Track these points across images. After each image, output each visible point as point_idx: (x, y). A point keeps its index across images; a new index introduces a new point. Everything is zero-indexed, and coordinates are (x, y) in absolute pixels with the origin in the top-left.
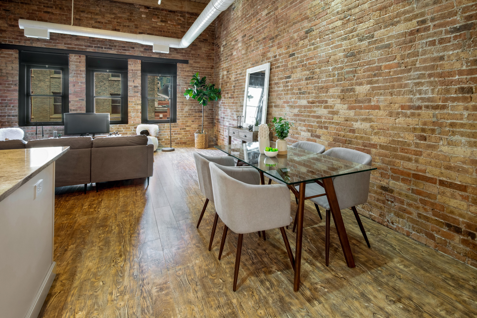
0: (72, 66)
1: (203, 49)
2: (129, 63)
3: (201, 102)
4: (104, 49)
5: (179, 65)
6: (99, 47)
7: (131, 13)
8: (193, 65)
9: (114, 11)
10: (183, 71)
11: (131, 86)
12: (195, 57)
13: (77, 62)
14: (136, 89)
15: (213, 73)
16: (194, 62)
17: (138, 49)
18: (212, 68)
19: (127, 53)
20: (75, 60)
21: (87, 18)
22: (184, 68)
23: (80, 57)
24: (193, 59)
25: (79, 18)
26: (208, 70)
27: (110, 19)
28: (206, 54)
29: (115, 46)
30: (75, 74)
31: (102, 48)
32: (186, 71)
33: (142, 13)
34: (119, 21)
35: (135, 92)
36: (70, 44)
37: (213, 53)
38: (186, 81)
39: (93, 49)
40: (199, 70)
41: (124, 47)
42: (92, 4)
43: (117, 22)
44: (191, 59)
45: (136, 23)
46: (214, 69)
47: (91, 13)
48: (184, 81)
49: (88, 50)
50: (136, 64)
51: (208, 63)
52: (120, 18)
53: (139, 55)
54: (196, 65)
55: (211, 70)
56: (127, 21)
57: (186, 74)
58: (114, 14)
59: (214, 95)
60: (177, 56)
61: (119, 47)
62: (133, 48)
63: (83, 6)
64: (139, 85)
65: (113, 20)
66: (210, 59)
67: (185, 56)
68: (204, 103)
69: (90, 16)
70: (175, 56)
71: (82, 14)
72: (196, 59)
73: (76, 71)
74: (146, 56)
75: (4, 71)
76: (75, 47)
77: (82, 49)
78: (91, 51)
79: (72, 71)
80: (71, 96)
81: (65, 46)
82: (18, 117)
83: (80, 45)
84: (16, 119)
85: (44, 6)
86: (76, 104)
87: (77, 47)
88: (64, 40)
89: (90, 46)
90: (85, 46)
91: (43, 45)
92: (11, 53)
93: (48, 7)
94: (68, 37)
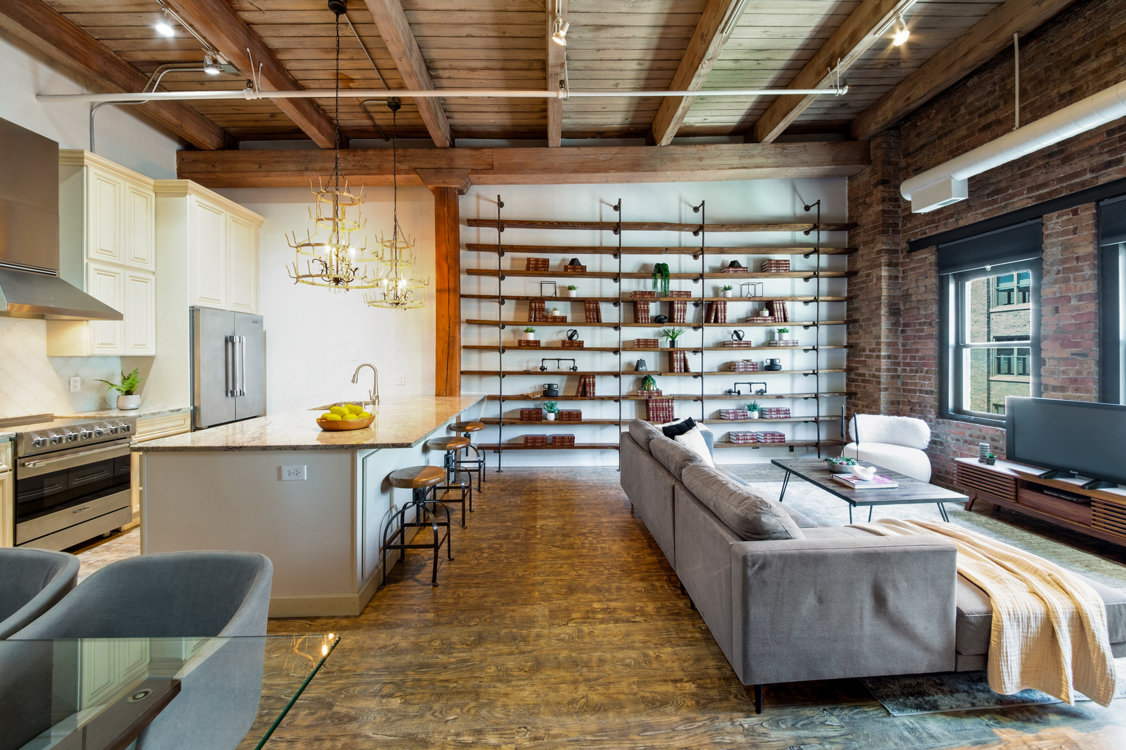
0: (1051, 251)
13: (1064, 233)
20: (1059, 228)
23: (1075, 213)
25: (1069, 88)
30: (1058, 272)
36: (1045, 185)
42: (1116, 11)
49: (1104, 180)
63: (1083, 39)
69: (1109, 58)
71: (1079, 71)
73: (1064, 261)
75: (914, 298)
76: (1058, 186)
77: (1083, 184)
78: (1116, 176)
79: (1052, 265)
80: (1044, 345)
81: (1030, 195)
82: (935, 396)
83: (1076, 175)
84: (932, 400)
85: (980, 116)
86: (1062, 368)
87: (1065, 184)
88: (1027, 180)
89: (1108, 165)
90: (1092, 171)
91: (979, 216)
92: (923, 256)
93: (988, 112)
94: (1039, 167)
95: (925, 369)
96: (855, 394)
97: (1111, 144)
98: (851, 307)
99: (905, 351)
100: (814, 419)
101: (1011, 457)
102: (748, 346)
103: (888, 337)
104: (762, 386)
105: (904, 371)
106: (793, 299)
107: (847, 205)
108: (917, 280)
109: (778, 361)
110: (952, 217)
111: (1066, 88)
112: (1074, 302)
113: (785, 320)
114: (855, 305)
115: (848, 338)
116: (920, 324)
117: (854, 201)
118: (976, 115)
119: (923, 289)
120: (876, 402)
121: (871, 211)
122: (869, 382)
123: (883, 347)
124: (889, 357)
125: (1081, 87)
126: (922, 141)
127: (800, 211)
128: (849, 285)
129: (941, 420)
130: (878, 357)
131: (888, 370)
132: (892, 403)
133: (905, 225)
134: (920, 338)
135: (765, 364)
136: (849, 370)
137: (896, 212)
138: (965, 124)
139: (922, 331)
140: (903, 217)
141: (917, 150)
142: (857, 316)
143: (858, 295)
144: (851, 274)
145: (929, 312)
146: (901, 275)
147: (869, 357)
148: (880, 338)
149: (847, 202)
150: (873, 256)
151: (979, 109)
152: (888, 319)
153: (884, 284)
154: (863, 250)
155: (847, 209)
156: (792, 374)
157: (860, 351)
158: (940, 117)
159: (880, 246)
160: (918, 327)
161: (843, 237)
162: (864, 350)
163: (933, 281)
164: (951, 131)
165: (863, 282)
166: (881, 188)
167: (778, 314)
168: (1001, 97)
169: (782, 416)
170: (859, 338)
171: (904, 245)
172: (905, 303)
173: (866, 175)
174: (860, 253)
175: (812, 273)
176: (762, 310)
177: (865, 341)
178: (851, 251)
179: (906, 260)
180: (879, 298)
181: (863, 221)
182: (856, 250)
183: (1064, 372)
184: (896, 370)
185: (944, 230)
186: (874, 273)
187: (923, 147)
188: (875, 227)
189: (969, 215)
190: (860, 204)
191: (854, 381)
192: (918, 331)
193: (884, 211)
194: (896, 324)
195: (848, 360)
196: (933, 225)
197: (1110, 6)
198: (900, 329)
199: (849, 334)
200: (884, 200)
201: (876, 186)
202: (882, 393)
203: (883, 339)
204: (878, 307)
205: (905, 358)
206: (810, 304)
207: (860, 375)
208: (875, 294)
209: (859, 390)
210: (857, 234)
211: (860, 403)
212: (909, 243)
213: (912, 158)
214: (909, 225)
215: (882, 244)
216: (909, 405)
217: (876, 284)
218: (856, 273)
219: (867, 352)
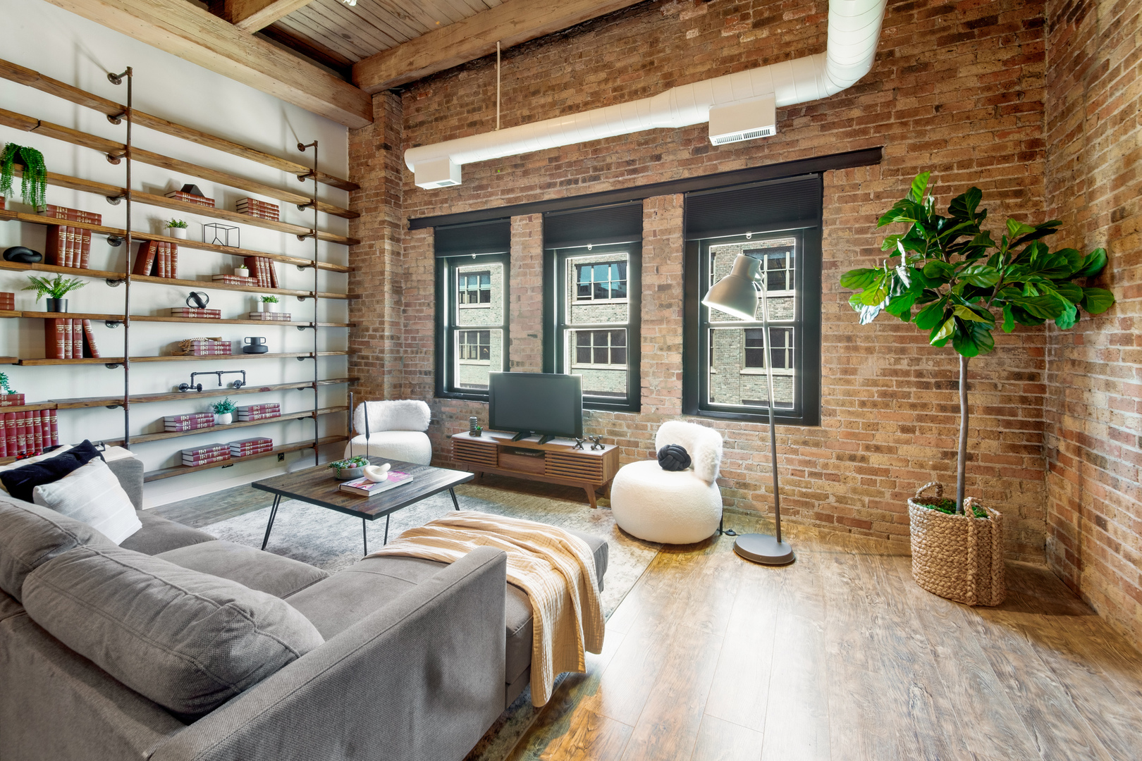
0: (516, 249)
1: (963, 72)
2: (645, 211)
3: (942, 334)
4: (581, 184)
5: (834, 179)
6: (569, 182)
7: (652, 44)
8: (908, 164)
9: (608, 58)
10: (854, 198)
11: (650, 287)
12: (917, 122)
13: (524, 235)
14: (664, 297)
15: (1035, 181)
16: (914, 148)
17: (671, 157)
18: (1027, 156)
19: (641, 180)
20: (521, 230)
21: (543, 106)
22: (856, 186)
23: (530, 219)
24: (903, 137)
26: (1002, 172)
27: (595, 88)
28: (988, 88)
29: (608, 167)
30: (520, 267)
31: (576, 182)
32: (866, 198)
33: (687, 25)
34: (618, 82)
35: (661, 306)
36: (512, 190)
37: (1038, 76)
38: (867, 242)
39: (559, 192)
40: (943, 179)
41: (633, 161)
42: (555, 64)
43: (615, 90)
44: (892, 138)
45: (666, 69)
46: (1045, 155)
47: (552, 88)
48: (856, 242)
49: (546, 197)
50: (666, 210)
51: (1004, 134)
52: (622, 71)
53: (677, 177)
54: (924, 159)
55: (1025, 167)
56: (642, 73)
57: (869, 209)
58: (607, 66)
59: (1050, 291)
60: (822, 141)
61: (619, 165)
62: (658, 158)
63: (536, 76)
64: (674, 283)
65: (603, 86)
66: (1017, 109)
67: (865, 132)
68: (965, 334)
69: (550, 99)
70: (815, 143)
71: (534, 102)
72: (921, 134)
73: (524, 258)
74: (701, 173)
75: (414, 277)
76: (520, 195)
77: (535, 196)
78: (554, 196)
79: (516, 260)
80: (512, 327)
81: (503, 197)
82: (432, 376)
83: (531, 188)
84: (430, 380)
85: (468, 112)
86: (522, 347)
87: (524, 194)
88: (501, 183)
89: (550, 185)
90: (541, 188)
91: (467, 206)
92: (423, 236)
93: (474, 110)
94: (508, 174)
95: (425, 349)
96: (358, 379)
97: (551, 169)
98: (353, 280)
99: (407, 332)
100: (310, 414)
101: (493, 427)
102: (215, 317)
103: (391, 317)
104: (239, 377)
105: (406, 352)
106: (284, 260)
107: (348, 162)
108: (417, 259)
109: (262, 341)
110: (446, 203)
111: (526, 112)
112: (529, 293)
113: (273, 285)
114: (358, 279)
115: (350, 316)
116: (420, 304)
117: (355, 158)
118: (465, 109)
119: (422, 269)
120: (380, 386)
121: (373, 175)
122: (372, 365)
123: (387, 326)
124: (392, 337)
125: (534, 116)
126: (421, 118)
127: (292, 148)
128: (351, 254)
129: (437, 400)
130: (382, 337)
131: (392, 351)
132: (395, 386)
133: (405, 200)
134: (420, 318)
135: (244, 345)
136: (351, 352)
137: (398, 184)
138: (457, 114)
139: (421, 311)
140: (404, 191)
141: (416, 126)
142: (359, 291)
143: (361, 267)
144: (352, 242)
145: (428, 293)
146: (402, 252)
147: (372, 337)
148: (383, 317)
149: (348, 158)
150: (376, 226)
151: (467, 105)
152: (391, 297)
153: (387, 258)
154: (365, 217)
155: (348, 167)
156: (283, 358)
157: (363, 331)
158: (437, 99)
159: (382, 217)
160: (418, 308)
161: (344, 198)
162: (367, 330)
163: (430, 263)
164: (445, 117)
165: (366, 254)
166: (383, 152)
167: (263, 276)
168: (484, 100)
169: (268, 415)
170: (362, 316)
171: (405, 221)
172: (406, 282)
173: (368, 133)
174: (362, 219)
175: (308, 231)
176: (239, 267)
177: (368, 320)
178: (352, 215)
179: (407, 237)
180: (382, 273)
181: (365, 184)
182: (358, 216)
183: (523, 350)
184: (398, 352)
185: (440, 214)
186: (377, 244)
187: (422, 123)
188: (377, 195)
189: (460, 203)
190: (362, 164)
191: (356, 364)
192: (418, 311)
193: (387, 180)
194: (398, 303)
195: (350, 341)
196: (431, 206)
197: (552, 58)
198: (402, 308)
199: (351, 311)
200: (386, 167)
201: (379, 148)
202: (386, 376)
203: (387, 318)
204: (382, 283)
205: (406, 339)
206: (306, 269)
207: (363, 358)
208: (378, 269)
209: (361, 375)
210: (359, 198)
211: (362, 389)
212: (410, 220)
213: (413, 132)
214: (409, 202)
215: (385, 213)
216: (410, 387)
217: (379, 257)
218: (358, 242)
219: (371, 332)
